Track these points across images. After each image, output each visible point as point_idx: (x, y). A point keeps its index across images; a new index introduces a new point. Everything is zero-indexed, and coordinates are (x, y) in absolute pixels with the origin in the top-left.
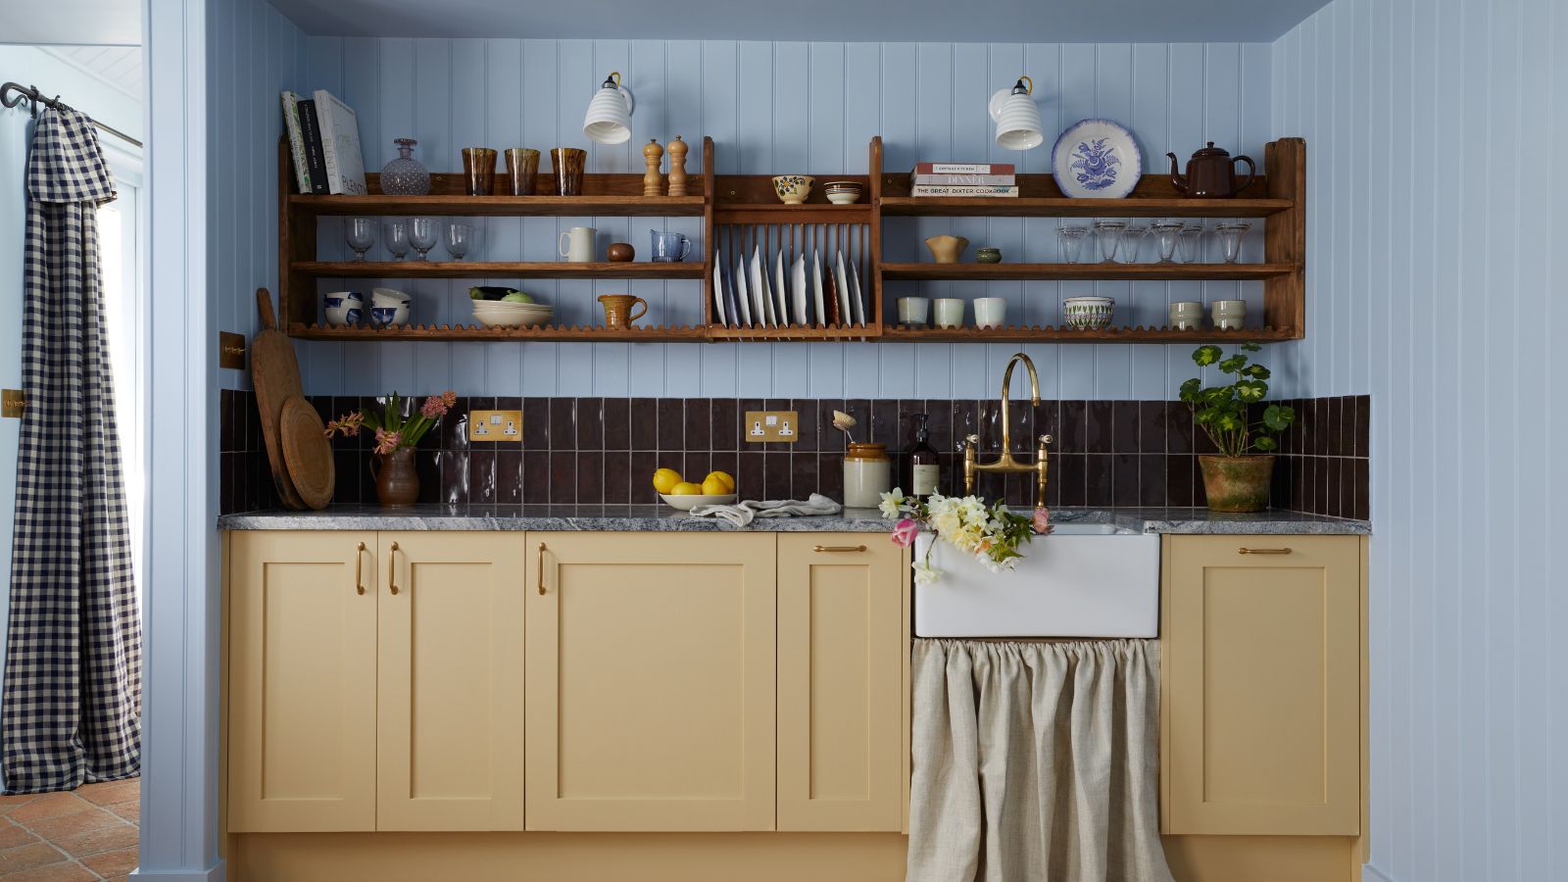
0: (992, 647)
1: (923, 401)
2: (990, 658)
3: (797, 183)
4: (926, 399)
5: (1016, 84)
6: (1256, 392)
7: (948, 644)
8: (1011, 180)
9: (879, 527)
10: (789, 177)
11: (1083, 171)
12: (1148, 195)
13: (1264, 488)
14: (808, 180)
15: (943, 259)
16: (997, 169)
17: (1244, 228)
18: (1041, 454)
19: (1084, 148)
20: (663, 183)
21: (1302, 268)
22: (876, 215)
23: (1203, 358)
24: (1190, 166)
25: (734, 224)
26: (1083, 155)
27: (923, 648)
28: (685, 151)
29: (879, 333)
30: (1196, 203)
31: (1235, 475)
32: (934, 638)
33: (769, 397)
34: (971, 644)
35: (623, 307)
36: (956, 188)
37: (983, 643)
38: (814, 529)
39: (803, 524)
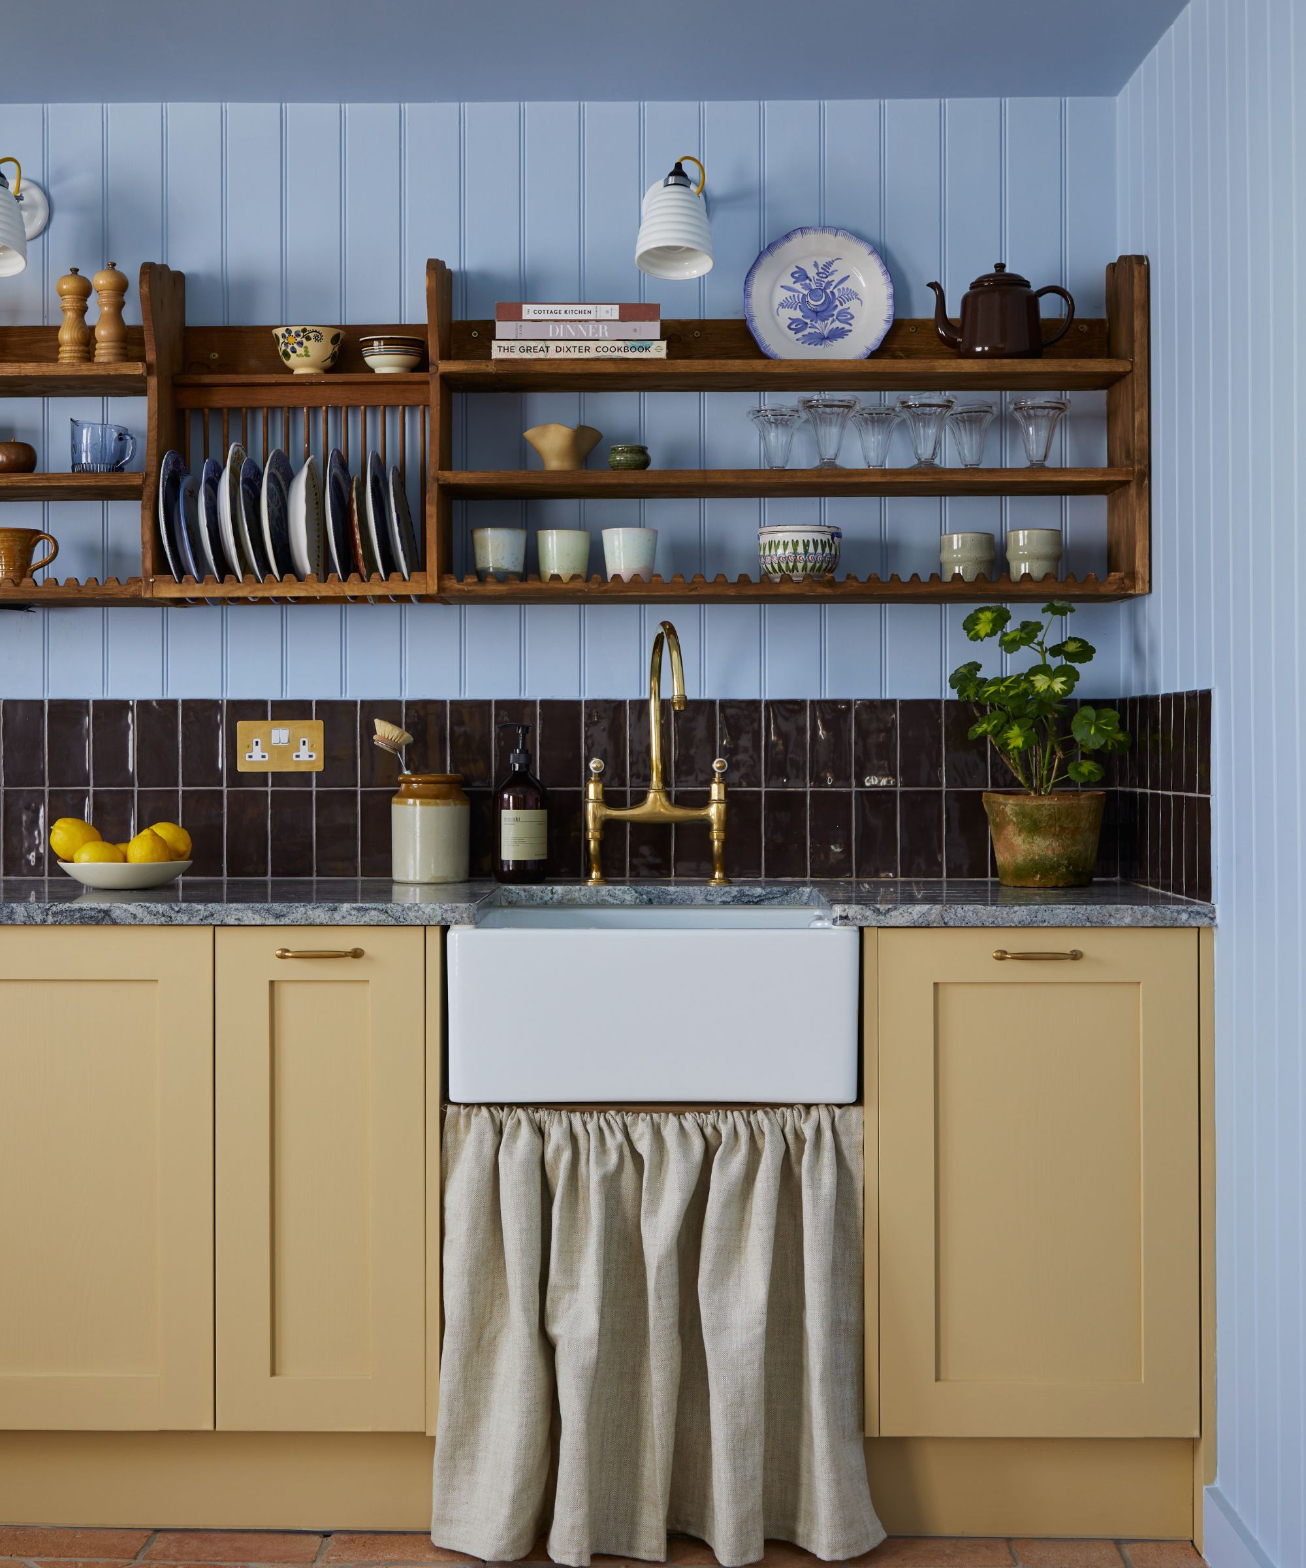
0: (577, 1119)
1: (534, 702)
2: (573, 1138)
3: (308, 339)
4: (539, 698)
5: (672, 168)
6: (1058, 686)
7: (503, 1115)
8: (653, 329)
9: (383, 917)
10: (294, 329)
11: (798, 314)
12: (909, 354)
13: (1086, 846)
14: (328, 335)
15: (554, 463)
16: (630, 313)
17: (1060, 407)
18: (716, 791)
19: (800, 275)
20: (87, 340)
21: (1147, 473)
22: (434, 392)
23: (977, 627)
24: (966, 301)
25: (212, 409)
26: (798, 286)
27: (462, 1121)
28: (121, 287)
29: (432, 588)
30: (968, 366)
31: (1033, 827)
32: (480, 1105)
33: (277, 697)
34: (542, 1115)
35: (17, 548)
36: (561, 344)
37: (564, 1113)
38: (272, 921)
39: (255, 912)
